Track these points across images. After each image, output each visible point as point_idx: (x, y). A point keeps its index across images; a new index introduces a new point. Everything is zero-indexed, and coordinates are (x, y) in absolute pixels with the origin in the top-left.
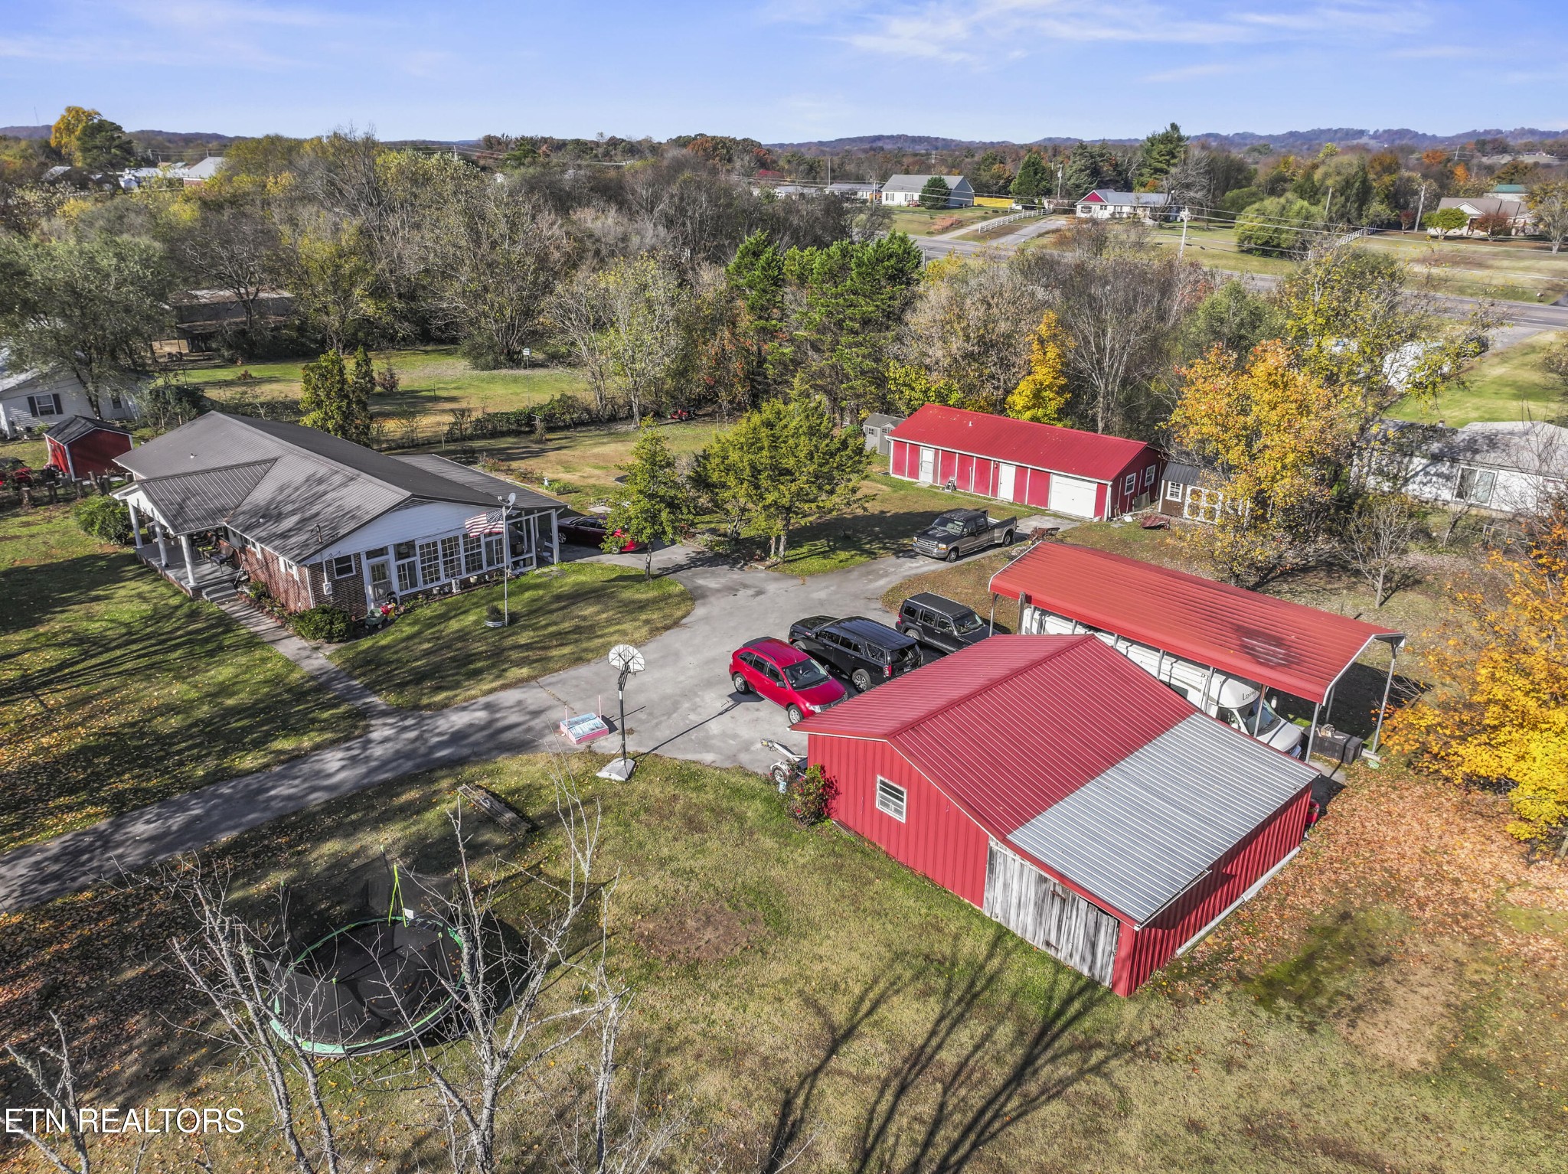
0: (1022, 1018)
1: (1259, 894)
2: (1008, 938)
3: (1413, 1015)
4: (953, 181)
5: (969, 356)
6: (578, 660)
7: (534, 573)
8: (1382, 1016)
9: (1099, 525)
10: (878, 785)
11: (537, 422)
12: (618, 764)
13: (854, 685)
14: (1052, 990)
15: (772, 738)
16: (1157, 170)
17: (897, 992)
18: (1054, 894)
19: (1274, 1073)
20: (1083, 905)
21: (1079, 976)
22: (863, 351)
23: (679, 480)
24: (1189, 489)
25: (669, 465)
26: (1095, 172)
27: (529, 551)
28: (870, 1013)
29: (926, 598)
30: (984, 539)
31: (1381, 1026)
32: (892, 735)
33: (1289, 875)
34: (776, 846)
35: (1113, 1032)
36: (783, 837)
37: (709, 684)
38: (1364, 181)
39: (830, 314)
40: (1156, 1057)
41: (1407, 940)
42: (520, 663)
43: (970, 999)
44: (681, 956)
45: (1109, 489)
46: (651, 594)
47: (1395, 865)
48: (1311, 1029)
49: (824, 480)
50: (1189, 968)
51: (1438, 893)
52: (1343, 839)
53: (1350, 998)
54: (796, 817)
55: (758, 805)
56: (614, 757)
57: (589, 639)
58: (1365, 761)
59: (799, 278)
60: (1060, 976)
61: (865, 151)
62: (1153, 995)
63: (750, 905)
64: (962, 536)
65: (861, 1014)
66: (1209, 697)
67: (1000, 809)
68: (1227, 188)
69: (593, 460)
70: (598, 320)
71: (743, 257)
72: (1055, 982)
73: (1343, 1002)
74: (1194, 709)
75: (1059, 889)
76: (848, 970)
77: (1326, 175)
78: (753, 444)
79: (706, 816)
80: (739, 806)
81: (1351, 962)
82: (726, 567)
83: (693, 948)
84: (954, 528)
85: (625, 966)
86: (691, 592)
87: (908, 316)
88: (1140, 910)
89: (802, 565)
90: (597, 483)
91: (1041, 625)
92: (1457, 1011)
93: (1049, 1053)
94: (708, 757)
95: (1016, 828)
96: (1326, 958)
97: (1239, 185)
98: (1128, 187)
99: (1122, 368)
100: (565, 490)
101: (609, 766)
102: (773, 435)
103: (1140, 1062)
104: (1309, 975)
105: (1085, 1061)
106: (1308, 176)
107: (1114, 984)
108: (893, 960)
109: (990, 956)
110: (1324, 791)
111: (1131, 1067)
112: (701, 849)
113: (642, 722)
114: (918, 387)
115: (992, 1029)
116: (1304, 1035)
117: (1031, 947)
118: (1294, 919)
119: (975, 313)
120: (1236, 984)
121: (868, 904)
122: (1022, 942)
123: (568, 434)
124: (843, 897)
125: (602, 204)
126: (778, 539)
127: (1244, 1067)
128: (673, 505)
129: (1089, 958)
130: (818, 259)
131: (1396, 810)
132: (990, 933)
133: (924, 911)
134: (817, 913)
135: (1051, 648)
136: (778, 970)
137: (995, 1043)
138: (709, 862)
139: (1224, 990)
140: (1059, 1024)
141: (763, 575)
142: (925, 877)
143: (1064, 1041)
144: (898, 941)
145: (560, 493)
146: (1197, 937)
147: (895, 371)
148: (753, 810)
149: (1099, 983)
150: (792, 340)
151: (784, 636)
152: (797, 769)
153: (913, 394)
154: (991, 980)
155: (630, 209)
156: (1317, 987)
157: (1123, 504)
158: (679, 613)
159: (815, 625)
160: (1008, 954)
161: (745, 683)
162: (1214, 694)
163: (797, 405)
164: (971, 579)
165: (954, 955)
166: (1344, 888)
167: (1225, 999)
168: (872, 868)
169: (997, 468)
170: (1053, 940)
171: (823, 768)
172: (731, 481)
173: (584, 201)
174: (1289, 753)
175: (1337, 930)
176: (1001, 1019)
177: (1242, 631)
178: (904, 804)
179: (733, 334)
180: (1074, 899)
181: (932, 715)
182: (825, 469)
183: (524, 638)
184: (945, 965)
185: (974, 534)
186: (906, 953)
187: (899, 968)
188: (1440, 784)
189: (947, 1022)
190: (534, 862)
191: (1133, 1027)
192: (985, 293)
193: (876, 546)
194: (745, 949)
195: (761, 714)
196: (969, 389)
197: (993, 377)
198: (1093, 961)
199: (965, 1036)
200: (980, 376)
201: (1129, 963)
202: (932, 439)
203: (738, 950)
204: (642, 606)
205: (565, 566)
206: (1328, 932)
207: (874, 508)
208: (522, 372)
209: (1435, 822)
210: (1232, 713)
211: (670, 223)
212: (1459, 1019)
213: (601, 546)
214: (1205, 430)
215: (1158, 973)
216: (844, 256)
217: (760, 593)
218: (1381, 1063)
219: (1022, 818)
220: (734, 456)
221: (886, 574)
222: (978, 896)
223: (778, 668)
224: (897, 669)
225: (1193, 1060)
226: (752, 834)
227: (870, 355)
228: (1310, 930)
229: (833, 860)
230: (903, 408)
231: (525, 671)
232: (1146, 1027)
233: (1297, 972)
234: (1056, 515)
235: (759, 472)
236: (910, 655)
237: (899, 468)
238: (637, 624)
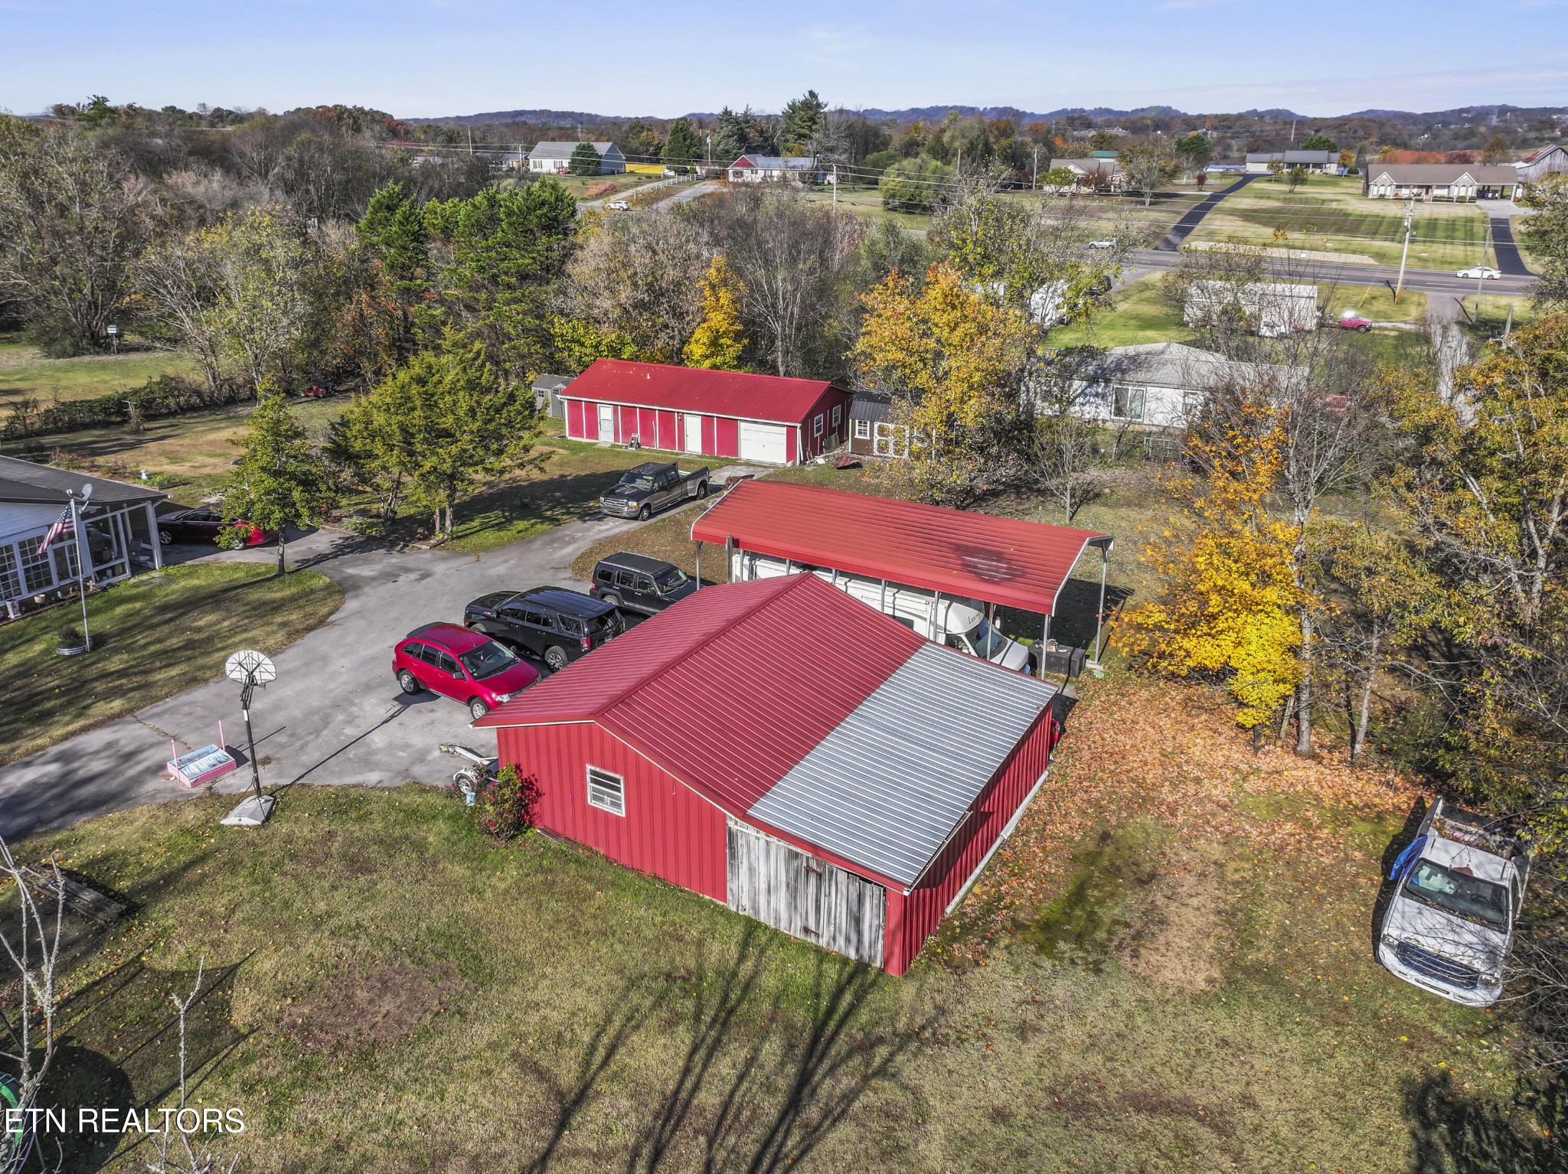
0: (789, 1026)
1: (1017, 828)
2: (759, 932)
3: (1190, 931)
4: (602, 148)
5: (640, 305)
6: (192, 681)
7: (127, 582)
8: (1162, 939)
9: (793, 468)
10: (589, 776)
11: (131, 409)
12: (251, 804)
13: (548, 665)
14: (818, 985)
15: (453, 741)
16: (801, 136)
17: (637, 1027)
18: (808, 870)
19: (1072, 1031)
20: (842, 877)
21: (845, 961)
22: (524, 306)
23: (313, 452)
24: (876, 425)
25: (298, 435)
26: (743, 138)
27: (120, 555)
28: (605, 1062)
29: (621, 558)
30: (677, 492)
31: (1163, 949)
32: (599, 713)
33: (1042, 803)
34: (468, 873)
35: (893, 1020)
36: (476, 859)
37: (368, 688)
38: (986, 144)
39: (481, 269)
40: (942, 1042)
41: (1168, 851)
42: (108, 696)
43: (726, 1017)
44: (351, 1042)
45: (799, 431)
46: (287, 593)
47: (1139, 773)
48: (1098, 971)
49: (491, 439)
50: (962, 927)
51: (1185, 795)
52: (1086, 755)
53: (1127, 925)
54: (491, 834)
55: (441, 825)
56: (243, 796)
57: (208, 654)
58: (1090, 672)
59: (443, 232)
60: (825, 966)
61: (507, 125)
62: (929, 967)
63: (439, 956)
64: (652, 492)
65: (594, 1067)
66: (937, 626)
67: (735, 781)
68: (866, 152)
69: (207, 448)
70: (202, 288)
71: (375, 212)
72: (820, 974)
73: (1122, 932)
74: (923, 640)
75: (814, 865)
76: (574, 1014)
77: (953, 138)
78: (404, 403)
79: (374, 852)
80: (415, 831)
81: (1121, 885)
82: (382, 551)
83: (365, 1027)
84: (641, 484)
85: (271, 1073)
86: (339, 583)
87: (569, 267)
88: (906, 871)
89: (475, 540)
90: (213, 472)
91: (752, 571)
92: (1227, 916)
93: (826, 1064)
94: (372, 778)
95: (756, 800)
96: (1096, 886)
97: (877, 148)
98: (775, 152)
99: (796, 310)
100: (172, 483)
101: (238, 809)
102: (426, 393)
103: (929, 1051)
104: (1083, 909)
105: (868, 1065)
106: (938, 138)
107: (886, 962)
108: (628, 989)
109: (742, 958)
110: (1061, 707)
111: (921, 1060)
112: (369, 895)
113: (283, 746)
114: (588, 343)
115: (756, 1050)
116: (1092, 978)
117: (787, 938)
118: (1056, 850)
119: (640, 260)
120: (1013, 935)
121: (590, 924)
122: (776, 933)
123: (174, 421)
124: (559, 921)
125: (203, 167)
126: (443, 513)
127: (1038, 1030)
128: (307, 483)
129: (854, 938)
130: (461, 210)
131: (1130, 717)
132: (739, 930)
133: (658, 919)
134: (528, 948)
135: (767, 592)
136: (484, 1033)
137: (761, 1067)
138: (383, 909)
139: (1002, 944)
140: (832, 1024)
141: (428, 555)
142: (656, 877)
143: (841, 1046)
144: (631, 964)
145: (162, 486)
146: (964, 889)
147: (560, 326)
148: (434, 835)
149: (869, 965)
150: (442, 301)
151: (459, 620)
152: (486, 774)
153: (583, 350)
154: (747, 987)
155: (239, 173)
156: (1093, 920)
157: (813, 447)
158: (325, 610)
159: (494, 603)
160: (762, 952)
161: (414, 680)
162: (941, 622)
163: (451, 357)
164: (669, 536)
165: (700, 966)
166: (1097, 805)
167: (1006, 956)
168: (590, 879)
169: (681, 421)
170: (812, 926)
171: (518, 767)
172: (379, 448)
173: (181, 164)
174: (1022, 671)
175: (1100, 854)
176: (764, 1035)
177: (961, 550)
178: (622, 795)
179: (373, 298)
180: (831, 873)
181: (644, 683)
182: (491, 427)
183: (115, 664)
184: (691, 981)
185: (666, 488)
186: (642, 976)
187: (635, 997)
188: (1161, 685)
189: (702, 1052)
190: (132, 955)
191: (914, 1011)
192: (650, 238)
193: (558, 511)
194: (438, 1014)
195: (437, 715)
196: (643, 341)
197: (666, 326)
198: (860, 941)
199: (725, 1067)
200: (653, 326)
201: (900, 936)
202: (608, 395)
203: (429, 1017)
204: (277, 607)
205: (172, 570)
206: (1092, 858)
207: (552, 471)
208: (112, 358)
209: (1165, 722)
210: (960, 639)
211: (289, 190)
212: (1232, 925)
213: (216, 539)
214: (890, 356)
215: (931, 939)
216: (491, 206)
217: (425, 576)
218: (1171, 991)
219: (761, 786)
220: (379, 419)
221: (574, 540)
222: (720, 891)
223: (451, 657)
224: (596, 640)
225: (984, 1035)
226: (435, 864)
227: (531, 311)
228: (1075, 859)
229: (541, 877)
230: (574, 366)
231: (117, 705)
232: (928, 1007)
233: (1072, 909)
234: (748, 464)
235: (413, 436)
236: (610, 623)
237: (576, 430)
238: (269, 629)
